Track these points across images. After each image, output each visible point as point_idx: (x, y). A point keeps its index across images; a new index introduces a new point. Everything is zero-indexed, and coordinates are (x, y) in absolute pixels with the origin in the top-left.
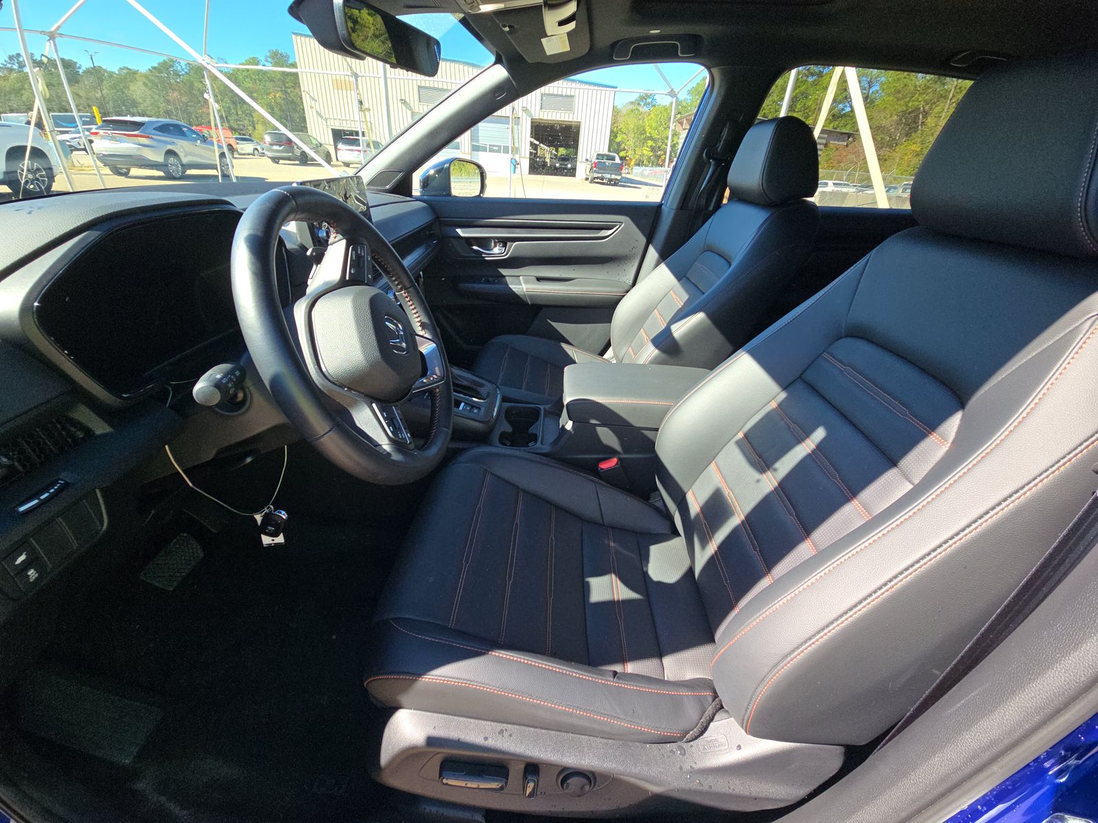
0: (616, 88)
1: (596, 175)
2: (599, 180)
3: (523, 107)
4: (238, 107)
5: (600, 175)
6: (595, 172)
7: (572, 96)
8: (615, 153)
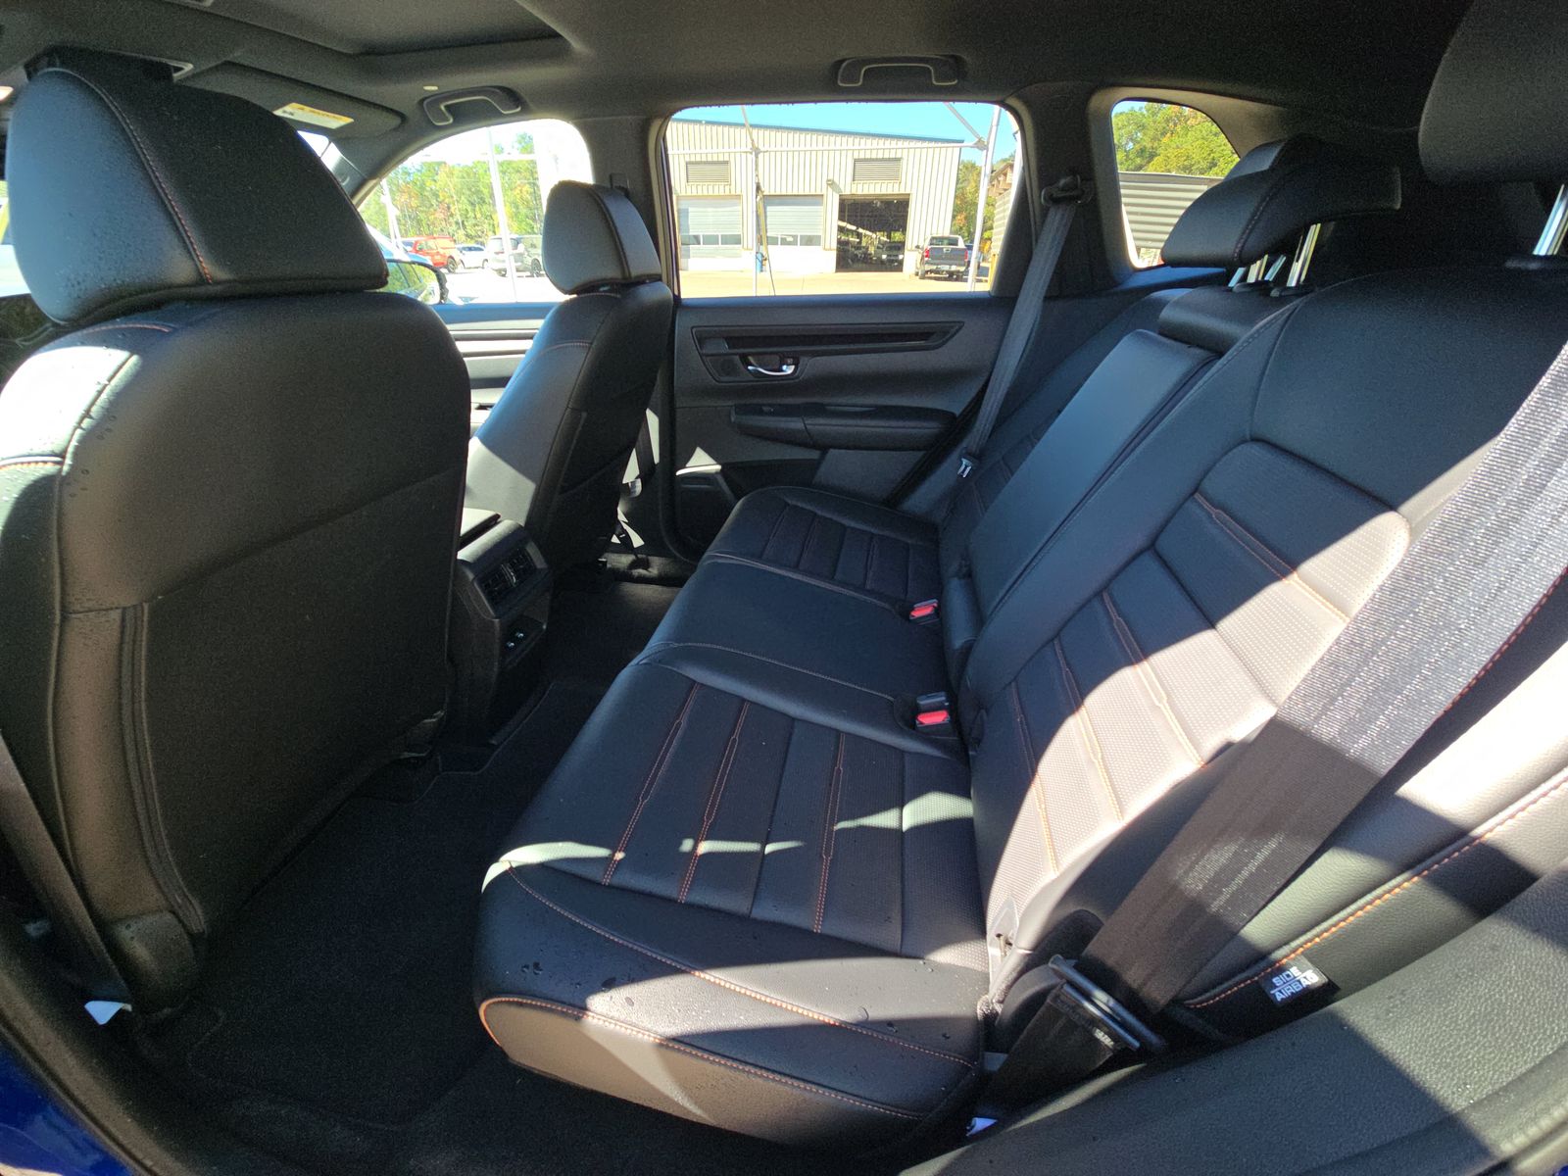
0: (962, 142)
1: (928, 267)
2: (933, 275)
3: (828, 181)
4: (477, 208)
5: (934, 267)
6: (927, 262)
7: (898, 160)
8: (957, 234)
